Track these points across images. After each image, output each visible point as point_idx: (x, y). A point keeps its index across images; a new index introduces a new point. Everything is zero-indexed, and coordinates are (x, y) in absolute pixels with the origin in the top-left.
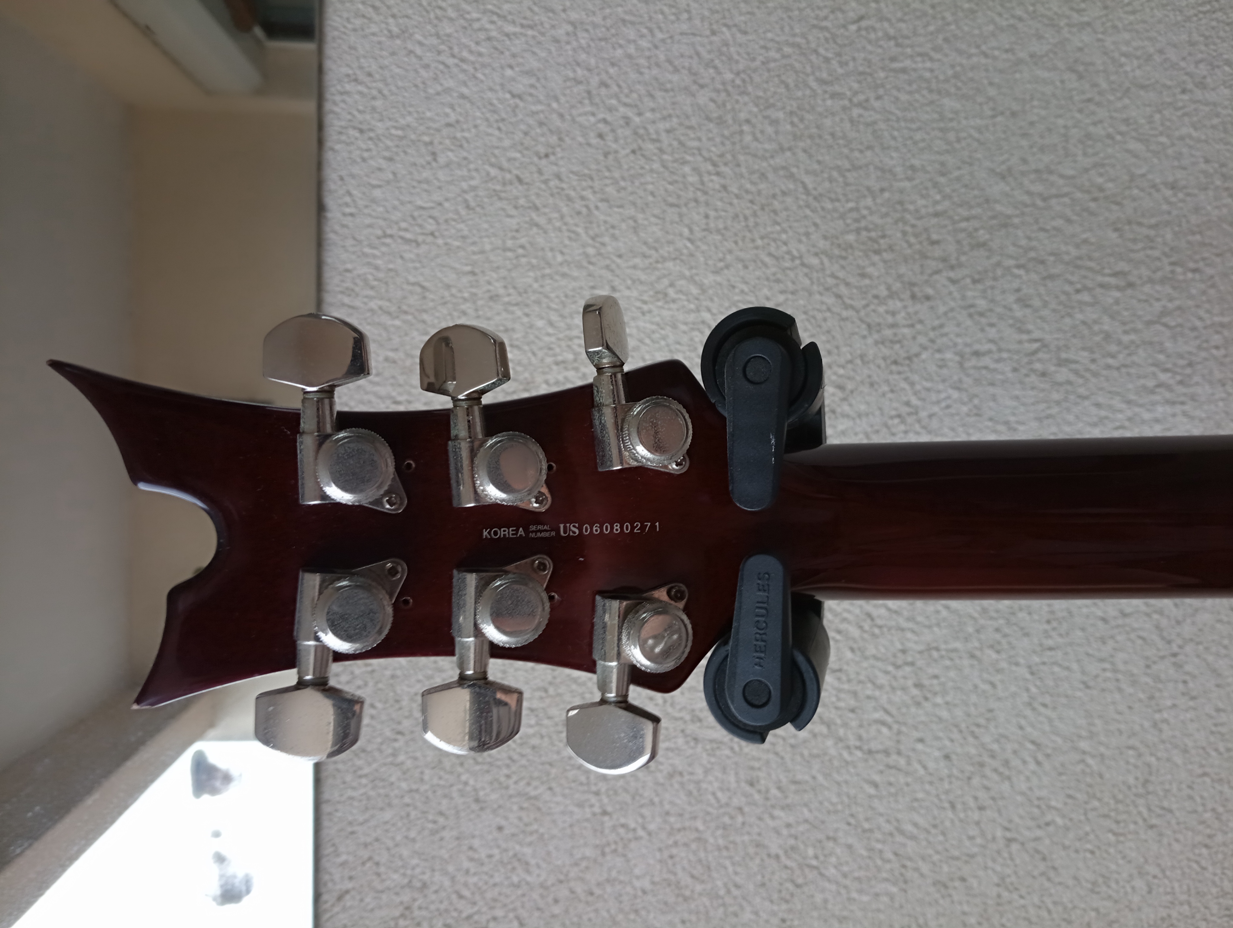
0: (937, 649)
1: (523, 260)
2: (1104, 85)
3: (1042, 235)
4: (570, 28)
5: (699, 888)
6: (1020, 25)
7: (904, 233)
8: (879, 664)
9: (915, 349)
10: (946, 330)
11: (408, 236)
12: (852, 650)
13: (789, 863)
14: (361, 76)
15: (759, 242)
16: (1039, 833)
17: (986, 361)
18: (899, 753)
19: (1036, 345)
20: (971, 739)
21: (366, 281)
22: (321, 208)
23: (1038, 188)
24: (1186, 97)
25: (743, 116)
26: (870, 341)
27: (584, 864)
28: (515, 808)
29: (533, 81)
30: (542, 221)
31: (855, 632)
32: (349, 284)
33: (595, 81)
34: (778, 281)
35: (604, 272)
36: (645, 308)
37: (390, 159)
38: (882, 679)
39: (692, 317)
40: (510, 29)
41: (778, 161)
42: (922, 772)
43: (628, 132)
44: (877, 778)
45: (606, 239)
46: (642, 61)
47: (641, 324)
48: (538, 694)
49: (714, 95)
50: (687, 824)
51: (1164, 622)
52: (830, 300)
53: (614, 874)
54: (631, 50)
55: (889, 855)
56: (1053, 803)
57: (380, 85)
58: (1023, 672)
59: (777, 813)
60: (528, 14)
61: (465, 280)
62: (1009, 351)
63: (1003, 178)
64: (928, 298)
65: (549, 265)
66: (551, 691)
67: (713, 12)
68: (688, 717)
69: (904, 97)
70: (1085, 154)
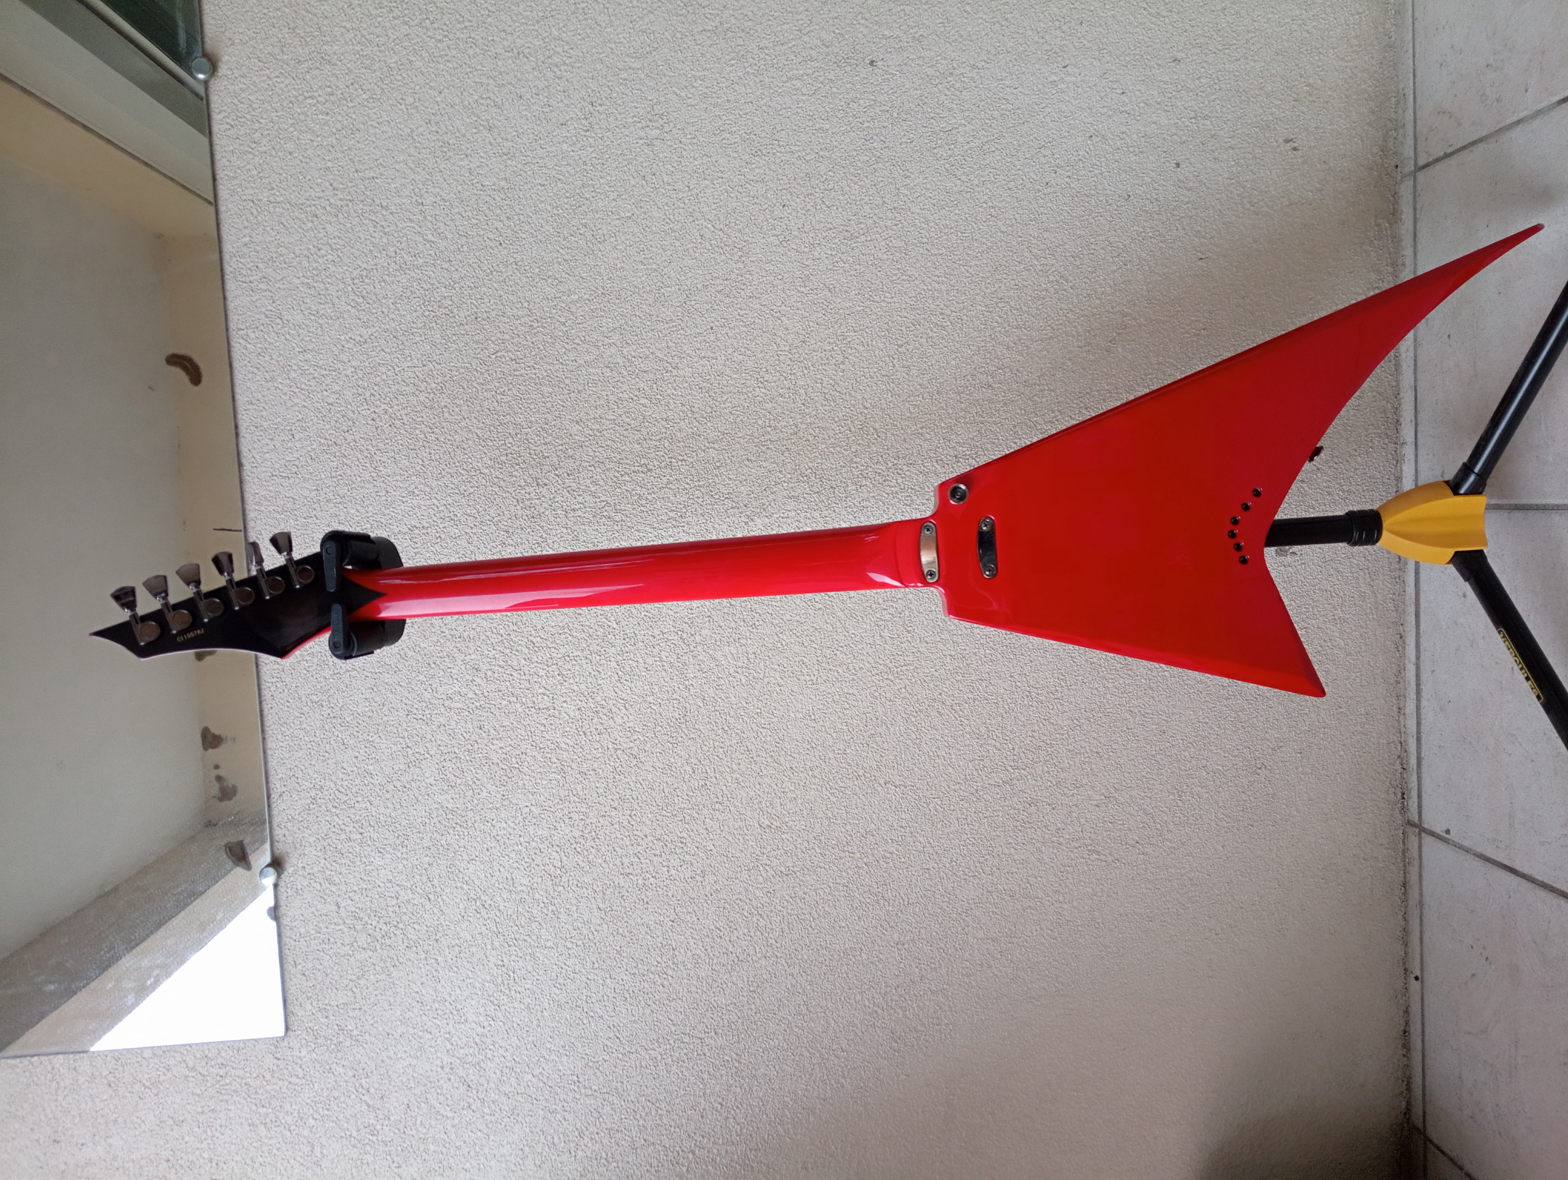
0: (568, 656)
1: (341, 482)
2: (625, 373)
3: (601, 449)
4: (353, 370)
5: (459, 781)
6: (578, 347)
7: (530, 454)
8: (540, 665)
9: (543, 510)
10: (556, 500)
11: (284, 475)
12: (525, 659)
13: (503, 766)
14: (254, 401)
15: (457, 464)
16: (632, 745)
17: (579, 513)
18: (554, 709)
19: (604, 504)
20: (590, 700)
21: (266, 498)
22: (240, 465)
23: (597, 426)
24: (668, 374)
25: (443, 404)
26: (518, 507)
27: (400, 772)
28: (363, 747)
29: (337, 396)
30: (348, 462)
31: (526, 651)
32: (257, 500)
33: (368, 394)
34: (470, 482)
35: (381, 484)
36: (404, 500)
37: (272, 439)
38: (542, 673)
39: (428, 502)
40: (324, 372)
41: (463, 424)
42: (567, 717)
43: (386, 417)
44: (544, 722)
45: (381, 468)
46: (390, 382)
47: (403, 508)
48: (368, 691)
49: (427, 395)
50: (450, 750)
51: (685, 636)
52: (497, 489)
53: (415, 777)
54: (384, 377)
55: (554, 760)
56: (637, 729)
57: (264, 405)
58: (613, 664)
59: (494, 742)
60: (332, 365)
61: (313, 493)
62: (590, 507)
63: (577, 423)
64: (546, 485)
65: (354, 483)
66: (375, 689)
67: (422, 355)
68: (445, 698)
69: (522, 388)
70: (618, 408)
